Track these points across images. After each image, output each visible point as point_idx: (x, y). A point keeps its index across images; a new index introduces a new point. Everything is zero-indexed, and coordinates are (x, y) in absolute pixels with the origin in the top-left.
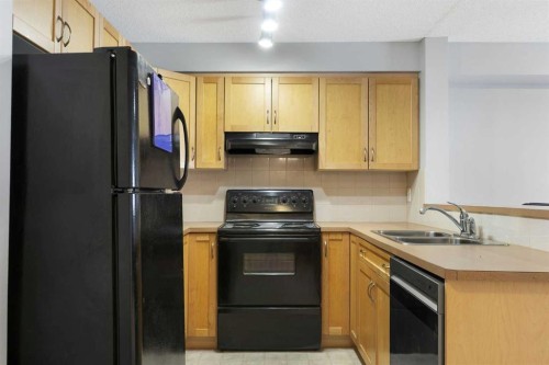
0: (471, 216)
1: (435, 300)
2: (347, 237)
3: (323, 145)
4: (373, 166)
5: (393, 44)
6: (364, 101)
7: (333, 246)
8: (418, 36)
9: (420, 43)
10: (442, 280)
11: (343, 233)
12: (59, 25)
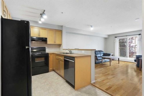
0: (71, 50)
1: (73, 60)
2: (53, 54)
3: (48, 40)
4: (56, 43)
5: (59, 26)
6: (54, 34)
7: (51, 56)
8: (62, 25)
9: (62, 26)
10: (74, 58)
11: (52, 54)
12: (4, 11)
